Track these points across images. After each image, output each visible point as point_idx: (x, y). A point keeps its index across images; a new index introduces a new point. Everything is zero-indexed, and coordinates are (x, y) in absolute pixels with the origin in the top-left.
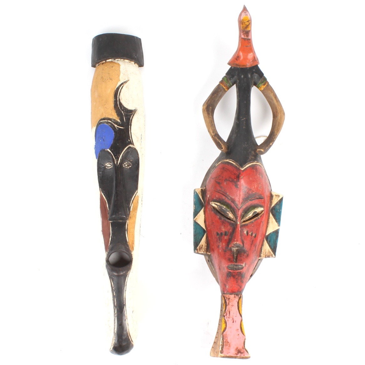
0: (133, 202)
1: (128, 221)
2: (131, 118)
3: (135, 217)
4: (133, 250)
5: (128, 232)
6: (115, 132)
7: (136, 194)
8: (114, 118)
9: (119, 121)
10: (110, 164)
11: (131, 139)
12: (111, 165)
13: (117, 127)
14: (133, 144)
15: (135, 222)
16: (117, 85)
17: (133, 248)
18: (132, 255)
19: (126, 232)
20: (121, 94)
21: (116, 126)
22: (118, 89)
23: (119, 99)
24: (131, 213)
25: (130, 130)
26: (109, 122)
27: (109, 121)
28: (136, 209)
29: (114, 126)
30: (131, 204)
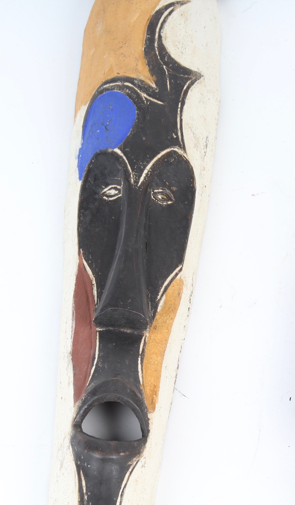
0: (167, 292)
1: (147, 334)
2: (185, 88)
3: (169, 332)
4: (154, 409)
5: (145, 361)
6: (139, 109)
7: (177, 274)
8: (142, 78)
9: (154, 86)
10: (116, 189)
11: (179, 134)
12: (119, 190)
13: (145, 98)
14: (184, 148)
15: (167, 341)
16: (157, 4)
17: (153, 404)
18: (149, 419)
19: (139, 359)
20: (167, 26)
21: (144, 95)
22: (159, 13)
23: (160, 37)
24: (157, 317)
25: (179, 112)
26: (127, 87)
27: (127, 84)
28: (172, 309)
29: (139, 96)
30: (160, 294)
